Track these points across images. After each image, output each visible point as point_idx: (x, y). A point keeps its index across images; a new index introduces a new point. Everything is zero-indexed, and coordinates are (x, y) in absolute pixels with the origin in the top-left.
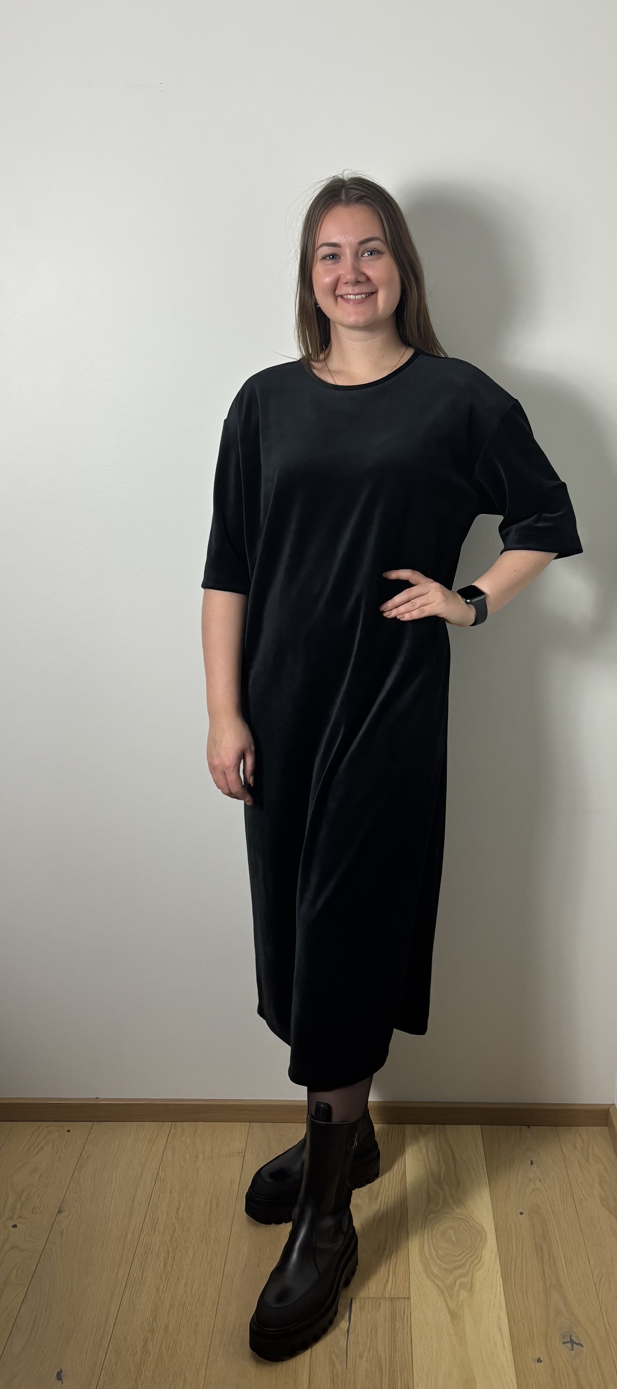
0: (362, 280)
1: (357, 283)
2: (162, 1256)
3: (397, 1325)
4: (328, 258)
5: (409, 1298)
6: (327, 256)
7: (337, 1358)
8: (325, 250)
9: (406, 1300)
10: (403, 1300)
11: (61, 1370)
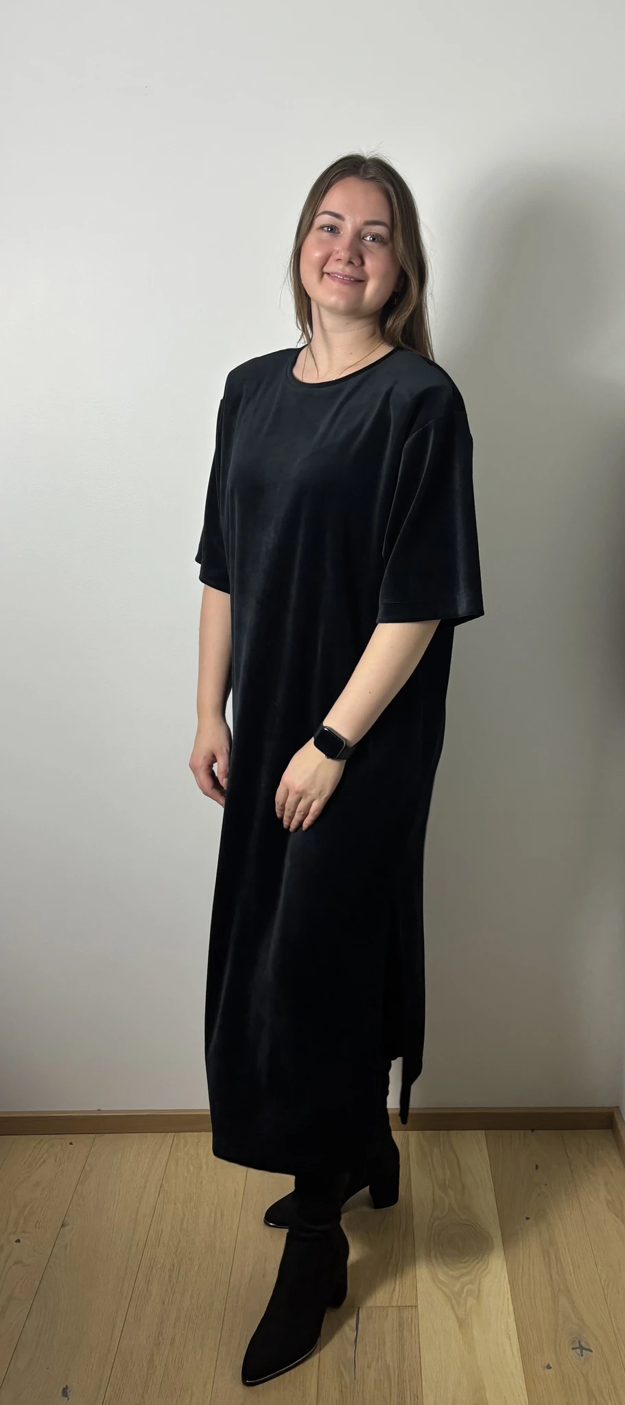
0: (357, 262)
1: (351, 263)
3: (406, 1333)
4: (326, 229)
6: (327, 226)
7: (345, 1369)
11: (67, 1387)
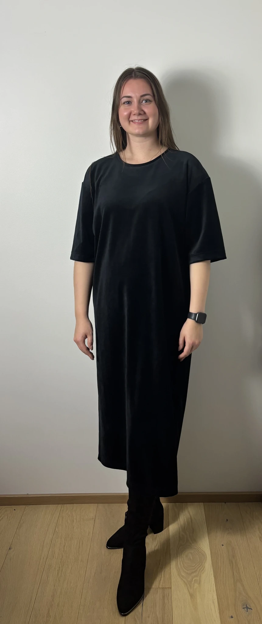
0: (142, 113)
1: (140, 114)
2: (57, 570)
3: (166, 601)
4: (126, 103)
5: (171, 588)
6: (126, 102)
7: (137, 618)
8: (124, 100)
9: (170, 589)
10: (168, 589)
